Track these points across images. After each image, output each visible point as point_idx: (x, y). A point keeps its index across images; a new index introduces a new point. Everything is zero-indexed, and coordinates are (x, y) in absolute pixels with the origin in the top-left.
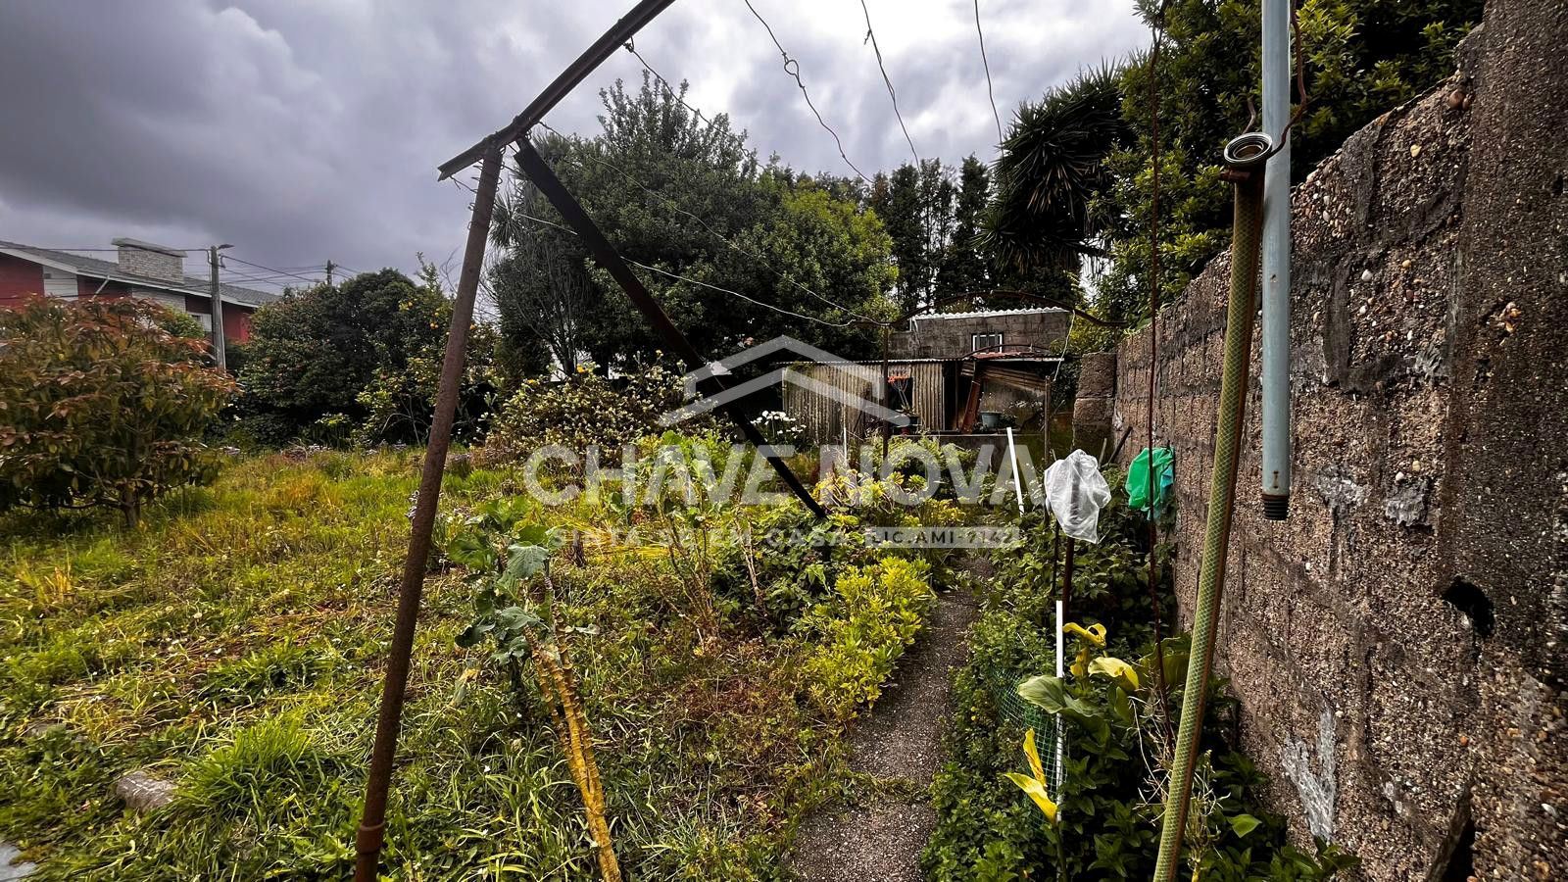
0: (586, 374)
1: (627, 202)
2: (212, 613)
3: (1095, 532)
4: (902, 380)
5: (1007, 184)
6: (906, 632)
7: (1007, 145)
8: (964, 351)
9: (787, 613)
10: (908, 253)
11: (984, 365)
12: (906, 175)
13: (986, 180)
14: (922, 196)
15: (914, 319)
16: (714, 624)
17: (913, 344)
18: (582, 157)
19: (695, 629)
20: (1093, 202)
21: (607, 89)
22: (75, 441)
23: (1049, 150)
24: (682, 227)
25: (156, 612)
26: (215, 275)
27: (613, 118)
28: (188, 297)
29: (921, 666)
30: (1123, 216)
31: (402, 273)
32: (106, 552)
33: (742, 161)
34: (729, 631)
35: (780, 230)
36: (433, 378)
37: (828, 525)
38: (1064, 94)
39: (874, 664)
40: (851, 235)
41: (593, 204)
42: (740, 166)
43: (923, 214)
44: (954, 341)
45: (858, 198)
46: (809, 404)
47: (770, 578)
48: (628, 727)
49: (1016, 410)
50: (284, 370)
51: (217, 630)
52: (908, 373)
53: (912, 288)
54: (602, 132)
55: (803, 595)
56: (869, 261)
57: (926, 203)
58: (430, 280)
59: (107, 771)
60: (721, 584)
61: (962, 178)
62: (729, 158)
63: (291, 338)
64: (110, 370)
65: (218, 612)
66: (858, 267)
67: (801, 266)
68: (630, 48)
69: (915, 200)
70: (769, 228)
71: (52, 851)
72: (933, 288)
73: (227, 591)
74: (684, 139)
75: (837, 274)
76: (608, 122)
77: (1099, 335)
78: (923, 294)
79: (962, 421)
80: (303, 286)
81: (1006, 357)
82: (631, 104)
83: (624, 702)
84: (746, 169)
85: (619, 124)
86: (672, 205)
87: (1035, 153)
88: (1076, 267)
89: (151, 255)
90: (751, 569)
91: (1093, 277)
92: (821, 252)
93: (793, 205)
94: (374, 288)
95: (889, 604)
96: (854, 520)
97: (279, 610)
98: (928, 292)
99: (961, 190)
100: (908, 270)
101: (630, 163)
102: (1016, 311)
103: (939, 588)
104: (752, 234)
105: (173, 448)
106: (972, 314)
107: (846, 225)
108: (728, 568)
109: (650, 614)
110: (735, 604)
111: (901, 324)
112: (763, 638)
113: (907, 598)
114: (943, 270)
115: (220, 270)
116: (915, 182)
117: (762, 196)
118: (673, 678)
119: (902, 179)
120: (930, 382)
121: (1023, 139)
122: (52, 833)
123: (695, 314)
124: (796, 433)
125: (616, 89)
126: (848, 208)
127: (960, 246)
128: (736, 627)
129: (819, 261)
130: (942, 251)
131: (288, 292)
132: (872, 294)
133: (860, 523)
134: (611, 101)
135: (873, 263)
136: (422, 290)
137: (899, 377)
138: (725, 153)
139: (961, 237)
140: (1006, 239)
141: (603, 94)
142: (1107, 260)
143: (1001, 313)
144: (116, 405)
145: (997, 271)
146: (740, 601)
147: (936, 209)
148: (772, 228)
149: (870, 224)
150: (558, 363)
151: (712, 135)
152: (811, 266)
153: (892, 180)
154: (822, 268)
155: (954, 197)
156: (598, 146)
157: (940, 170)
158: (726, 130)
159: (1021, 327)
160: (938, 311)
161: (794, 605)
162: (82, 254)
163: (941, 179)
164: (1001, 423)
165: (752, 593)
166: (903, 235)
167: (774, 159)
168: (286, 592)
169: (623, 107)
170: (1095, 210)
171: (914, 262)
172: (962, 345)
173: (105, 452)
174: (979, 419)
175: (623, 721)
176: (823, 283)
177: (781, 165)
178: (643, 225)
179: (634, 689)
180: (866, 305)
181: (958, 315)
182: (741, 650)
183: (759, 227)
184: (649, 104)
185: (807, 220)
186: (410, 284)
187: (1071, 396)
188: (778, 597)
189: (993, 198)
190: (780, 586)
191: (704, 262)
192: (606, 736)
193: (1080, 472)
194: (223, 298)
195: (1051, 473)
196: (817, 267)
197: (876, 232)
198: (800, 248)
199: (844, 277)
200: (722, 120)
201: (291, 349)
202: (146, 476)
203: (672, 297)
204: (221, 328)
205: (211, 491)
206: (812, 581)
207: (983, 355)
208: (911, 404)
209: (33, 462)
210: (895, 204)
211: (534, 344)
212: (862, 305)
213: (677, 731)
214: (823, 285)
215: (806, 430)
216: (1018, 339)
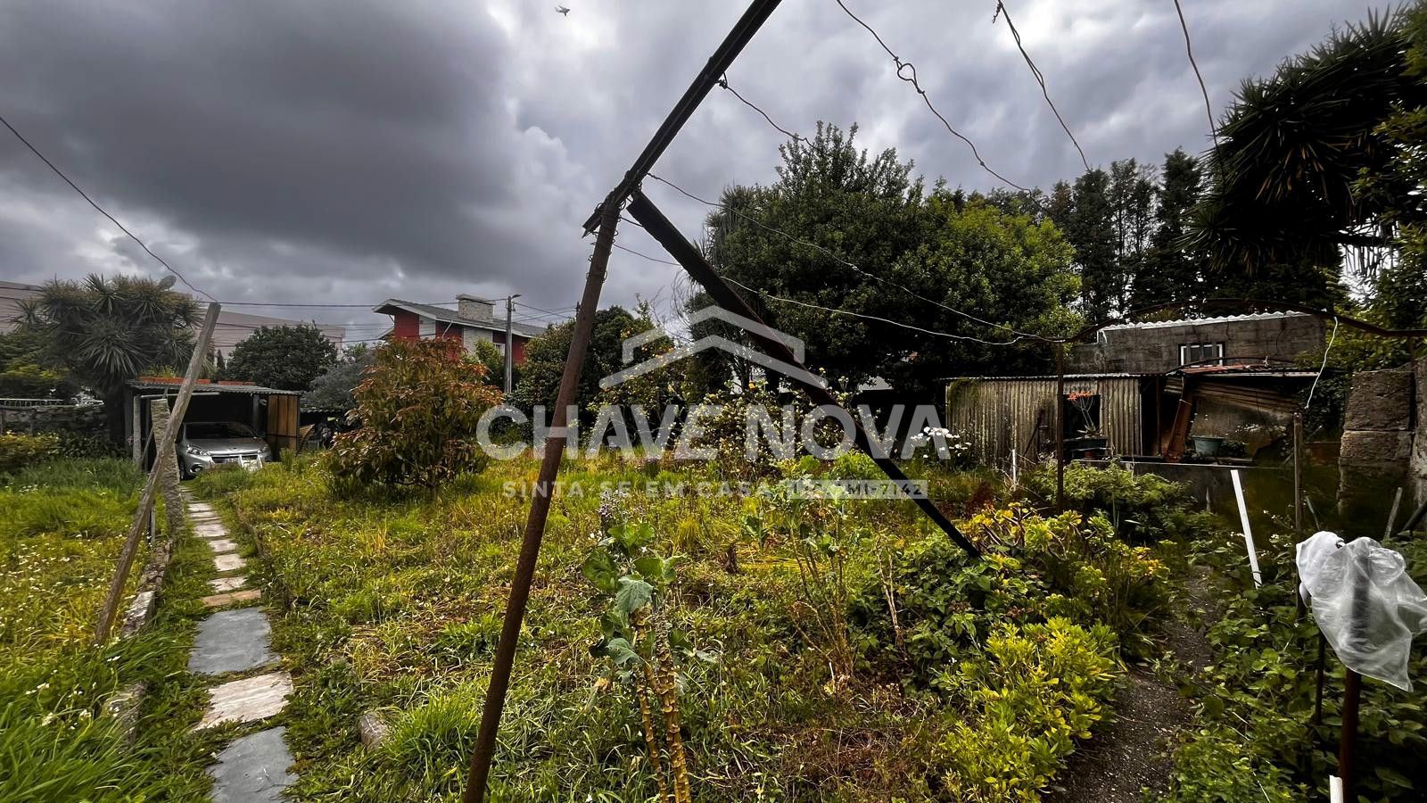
0: (756, 390)
1: (799, 236)
2: (456, 579)
3: (1405, 672)
4: (1085, 398)
5: (1224, 174)
6: (1080, 721)
7: (1225, 131)
8: (1168, 364)
9: (929, 662)
10: (1097, 260)
11: (1196, 381)
12: (1093, 182)
13: (1198, 174)
14: (1113, 200)
15: (1102, 330)
16: (848, 660)
17: (1099, 358)
18: (762, 202)
19: (826, 663)
20: (1360, 181)
21: (785, 145)
22: (405, 439)
23: (1287, 129)
24: (848, 254)
25: (424, 573)
26: (509, 317)
27: (790, 167)
28: (495, 333)
29: (1101, 768)
30: (1412, 193)
31: (624, 309)
32: (412, 520)
33: (908, 188)
34: (865, 671)
35: (945, 248)
36: (641, 392)
37: (982, 567)
38: (1310, 61)
39: (1032, 759)
40: (1024, 248)
41: (769, 241)
42: (905, 194)
43: (1114, 219)
44: (1155, 353)
45: (1037, 208)
46: (975, 421)
47: (914, 617)
48: (745, 765)
49: (1246, 436)
50: (543, 385)
51: (457, 593)
52: (1094, 389)
53: (1101, 297)
54: (779, 180)
55: (948, 645)
56: (1046, 272)
57: (1120, 207)
58: (644, 313)
59: (360, 705)
60: (860, 616)
61: (1165, 175)
62: (895, 186)
63: (548, 361)
64: (428, 388)
65: (460, 578)
66: (1030, 280)
67: (967, 283)
68: (724, 85)
69: (1104, 205)
70: (934, 248)
71: (310, 768)
72: (1127, 296)
73: (470, 561)
74: (852, 176)
75: (1008, 288)
76: (784, 171)
77: (1378, 344)
78: (1116, 303)
79: (1166, 445)
80: (559, 322)
81: (1229, 371)
82: (805, 152)
83: (743, 736)
84: (912, 195)
85: (795, 171)
86: (838, 235)
87: (1265, 136)
88: (1335, 261)
89: (476, 305)
90: (892, 605)
91: (1364, 271)
92: (989, 267)
93: (961, 223)
94: (605, 321)
95: (1056, 681)
96: (1015, 563)
97: (501, 582)
98: (1121, 300)
99: (1163, 188)
100: (1095, 278)
101: (803, 202)
102: (1242, 317)
103: (1132, 659)
104: (916, 254)
105: (460, 444)
106: (1179, 322)
107: (1019, 238)
108: (867, 600)
109: (784, 636)
110: (872, 640)
111: (1087, 335)
112: (901, 686)
113: (1081, 675)
114: (1140, 275)
115: (513, 313)
116: (1104, 186)
117: (928, 218)
118: (799, 717)
119: (1088, 185)
120: (1122, 400)
121: (1246, 123)
122: (317, 751)
123: (858, 334)
124: (959, 450)
125: (792, 142)
126: (1021, 221)
127: (1163, 247)
128: (873, 666)
129: (987, 276)
130: (1139, 255)
131: (550, 327)
132: (1051, 306)
133: (1024, 566)
134: (788, 155)
135: (1050, 275)
136: (638, 321)
137: (1082, 394)
138: (891, 183)
139: (1161, 239)
140: (1225, 236)
141: (782, 149)
142: (1385, 250)
143: (1220, 319)
144: (429, 413)
145: (1214, 273)
146: (878, 638)
147: (1131, 211)
148: (937, 247)
149: (1047, 234)
150: (736, 379)
151: (879, 169)
152: (979, 282)
153: (1076, 188)
154: (991, 283)
155: (1154, 196)
156: (776, 192)
157: (1136, 171)
158: (892, 163)
159: (1251, 335)
160: (1135, 320)
161: (938, 655)
162: (440, 306)
163: (1137, 180)
164: (1223, 450)
165: (891, 631)
166: (1089, 241)
167: (940, 184)
168: (506, 567)
169: (799, 157)
170: (1364, 190)
171: (1103, 269)
172: (1165, 356)
173: (422, 446)
174: (1191, 443)
175: (740, 757)
176: (991, 298)
177: (950, 188)
178: (811, 256)
179: (757, 721)
180: (1042, 318)
181: (1160, 324)
182: (875, 695)
183: (923, 248)
184: (821, 151)
185: (975, 237)
186: (629, 317)
187: (1334, 424)
188: (921, 640)
189: (1208, 191)
190: (922, 631)
191: (867, 285)
192: (721, 771)
193: (1370, 572)
194: (513, 331)
195: (1309, 548)
196: (985, 282)
197: (1054, 242)
198: (967, 265)
199: (1017, 291)
200: (889, 155)
201: (548, 369)
202: (443, 464)
203: (835, 319)
204: (510, 354)
205: (484, 476)
206: (959, 632)
207: (1196, 368)
208: (1097, 424)
209: (382, 451)
210: (1080, 210)
211: (717, 363)
212: (1037, 317)
213: (790, 787)
214: (992, 300)
215: (971, 448)
216: (1246, 350)
